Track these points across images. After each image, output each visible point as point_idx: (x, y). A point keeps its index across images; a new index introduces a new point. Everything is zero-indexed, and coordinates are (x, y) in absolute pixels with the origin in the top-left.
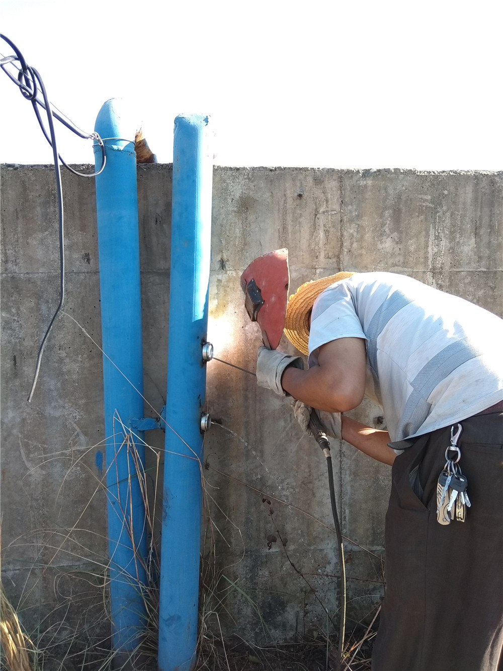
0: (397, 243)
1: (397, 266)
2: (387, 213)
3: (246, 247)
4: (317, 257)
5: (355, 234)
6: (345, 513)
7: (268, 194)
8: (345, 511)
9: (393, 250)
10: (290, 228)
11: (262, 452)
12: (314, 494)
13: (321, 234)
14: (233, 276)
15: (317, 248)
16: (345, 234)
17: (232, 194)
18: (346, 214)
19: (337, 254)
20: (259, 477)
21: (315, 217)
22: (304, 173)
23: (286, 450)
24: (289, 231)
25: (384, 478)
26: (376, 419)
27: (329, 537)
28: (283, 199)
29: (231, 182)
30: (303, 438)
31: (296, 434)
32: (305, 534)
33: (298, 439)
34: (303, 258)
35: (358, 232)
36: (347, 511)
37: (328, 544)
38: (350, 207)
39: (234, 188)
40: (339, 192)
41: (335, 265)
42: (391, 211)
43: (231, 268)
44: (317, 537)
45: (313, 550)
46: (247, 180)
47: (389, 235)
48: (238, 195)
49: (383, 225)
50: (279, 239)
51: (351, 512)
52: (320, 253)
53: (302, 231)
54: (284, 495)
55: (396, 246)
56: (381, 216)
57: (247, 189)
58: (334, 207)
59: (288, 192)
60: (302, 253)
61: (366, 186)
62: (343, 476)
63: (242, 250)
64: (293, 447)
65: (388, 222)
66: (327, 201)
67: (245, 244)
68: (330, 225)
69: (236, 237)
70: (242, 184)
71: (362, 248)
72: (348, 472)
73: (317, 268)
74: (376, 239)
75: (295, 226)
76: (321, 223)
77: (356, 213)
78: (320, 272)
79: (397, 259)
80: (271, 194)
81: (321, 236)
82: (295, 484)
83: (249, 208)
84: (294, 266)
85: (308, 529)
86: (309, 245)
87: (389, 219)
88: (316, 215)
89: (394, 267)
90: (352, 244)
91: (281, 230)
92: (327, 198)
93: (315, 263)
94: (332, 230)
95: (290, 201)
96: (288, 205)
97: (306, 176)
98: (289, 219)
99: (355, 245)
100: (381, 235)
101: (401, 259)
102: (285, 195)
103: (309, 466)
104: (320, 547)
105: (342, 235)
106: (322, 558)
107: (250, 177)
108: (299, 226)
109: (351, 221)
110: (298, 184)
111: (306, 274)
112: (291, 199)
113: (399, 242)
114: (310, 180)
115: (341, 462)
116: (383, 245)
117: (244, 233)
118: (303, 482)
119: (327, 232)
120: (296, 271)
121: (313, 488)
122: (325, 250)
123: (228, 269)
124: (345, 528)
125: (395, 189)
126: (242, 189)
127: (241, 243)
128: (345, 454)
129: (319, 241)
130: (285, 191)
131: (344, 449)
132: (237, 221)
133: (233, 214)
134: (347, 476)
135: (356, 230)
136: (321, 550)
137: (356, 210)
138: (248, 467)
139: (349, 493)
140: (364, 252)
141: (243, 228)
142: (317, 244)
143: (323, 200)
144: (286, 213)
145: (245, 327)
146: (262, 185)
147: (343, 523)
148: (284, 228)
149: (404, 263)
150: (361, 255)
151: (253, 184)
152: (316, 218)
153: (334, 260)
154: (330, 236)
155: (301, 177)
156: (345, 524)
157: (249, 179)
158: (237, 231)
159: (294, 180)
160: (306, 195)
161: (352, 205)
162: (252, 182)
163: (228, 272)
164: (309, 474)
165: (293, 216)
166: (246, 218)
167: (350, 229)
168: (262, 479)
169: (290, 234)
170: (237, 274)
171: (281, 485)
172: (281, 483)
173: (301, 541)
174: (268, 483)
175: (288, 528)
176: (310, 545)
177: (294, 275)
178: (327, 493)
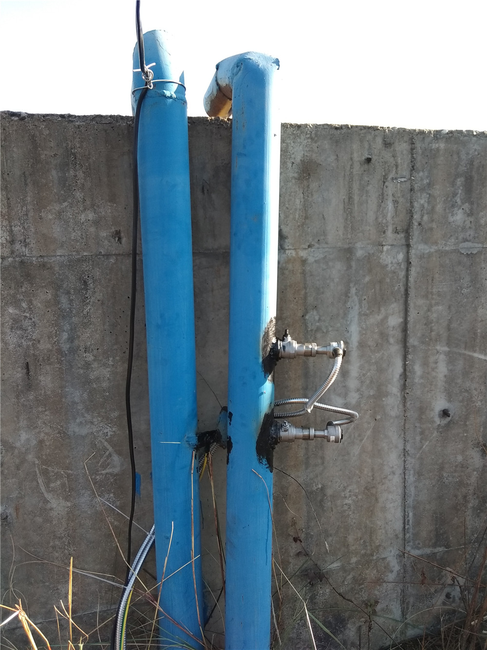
0: (468, 215)
1: (467, 241)
2: (459, 181)
3: (307, 221)
4: (384, 232)
5: (426, 205)
6: (408, 517)
7: (333, 157)
8: (408, 514)
9: (464, 223)
10: (356, 198)
11: (323, 458)
12: (377, 500)
13: (390, 206)
14: (292, 256)
15: (384, 221)
16: (416, 204)
17: (293, 156)
18: (417, 182)
19: (405, 228)
20: (320, 486)
21: (383, 185)
22: (373, 132)
23: (348, 454)
24: (356, 202)
25: (448, 476)
26: (442, 413)
27: (391, 543)
28: (350, 163)
29: (292, 143)
30: (367, 439)
31: (359, 435)
32: (367, 544)
33: (361, 440)
34: (370, 234)
35: (429, 202)
36: (411, 514)
37: (391, 551)
38: (421, 174)
39: (295, 149)
40: (410, 156)
41: (403, 242)
42: (463, 179)
43: (290, 247)
44: (380, 545)
45: (376, 559)
46: (310, 140)
47: (461, 206)
48: (299, 158)
49: (455, 195)
50: (345, 212)
51: (414, 515)
52: (387, 227)
53: (369, 201)
54: (346, 504)
55: (467, 219)
56: (453, 184)
57: (309, 151)
58: (404, 173)
59: (355, 155)
60: (368, 228)
61: (438, 150)
62: (406, 477)
63: (303, 224)
64: (356, 450)
65: (460, 191)
66: (397, 166)
67: (306, 218)
68: (399, 195)
69: (296, 209)
70: (303, 145)
71: (433, 221)
72: (412, 472)
73: (384, 245)
74: (447, 211)
75: (362, 196)
76: (390, 193)
77: (428, 181)
78: (387, 250)
79: (468, 234)
80: (336, 157)
81: (390, 208)
82: (357, 491)
83: (311, 174)
84: (360, 243)
85: (371, 538)
86: (377, 218)
87: (461, 188)
88: (384, 182)
89: (464, 242)
90: (422, 216)
91: (346, 200)
92: (396, 162)
93: (382, 239)
94: (401, 200)
95: (357, 166)
96: (354, 170)
97: (375, 136)
98: (356, 186)
99: (426, 218)
100: (453, 206)
101: (472, 232)
102: (351, 159)
103: (373, 469)
104: (383, 556)
105: (412, 207)
106: (385, 567)
107: (313, 136)
108: (366, 196)
109: (422, 190)
110: (366, 145)
111: (373, 252)
112: (358, 163)
113: (470, 214)
114: (379, 140)
115: (405, 461)
116: (454, 218)
117: (305, 204)
118: (366, 488)
119: (395, 202)
120: (362, 248)
121: (376, 492)
122: (393, 224)
123: (287, 248)
124: (408, 533)
125: (468, 154)
126: (304, 151)
127: (302, 216)
128: (409, 452)
129: (387, 213)
130: (351, 154)
131: (408, 448)
132: (297, 190)
133: (293, 181)
134: (411, 477)
135: (427, 201)
136: (384, 559)
137: (427, 177)
138: (307, 476)
139: (413, 494)
140: (434, 225)
141: (304, 198)
142: (385, 216)
143: (392, 165)
144: (352, 180)
145: (306, 315)
146: (327, 146)
147: (406, 527)
148: (350, 198)
149: (474, 238)
150: (431, 229)
151: (317, 145)
152: (385, 186)
153: (402, 235)
154: (399, 208)
155: (369, 137)
156: (408, 529)
157: (312, 138)
158: (298, 201)
159: (361, 141)
160: (374, 158)
161: (423, 171)
162: (316, 142)
163: (287, 252)
164: (372, 478)
165: (360, 184)
166: (308, 187)
167: (421, 199)
168: (322, 489)
169: (356, 206)
170: (297, 254)
171: (343, 493)
172: (344, 491)
173: (363, 552)
174: (329, 492)
175: (350, 539)
176: (372, 555)
177: (360, 253)
178: (390, 497)
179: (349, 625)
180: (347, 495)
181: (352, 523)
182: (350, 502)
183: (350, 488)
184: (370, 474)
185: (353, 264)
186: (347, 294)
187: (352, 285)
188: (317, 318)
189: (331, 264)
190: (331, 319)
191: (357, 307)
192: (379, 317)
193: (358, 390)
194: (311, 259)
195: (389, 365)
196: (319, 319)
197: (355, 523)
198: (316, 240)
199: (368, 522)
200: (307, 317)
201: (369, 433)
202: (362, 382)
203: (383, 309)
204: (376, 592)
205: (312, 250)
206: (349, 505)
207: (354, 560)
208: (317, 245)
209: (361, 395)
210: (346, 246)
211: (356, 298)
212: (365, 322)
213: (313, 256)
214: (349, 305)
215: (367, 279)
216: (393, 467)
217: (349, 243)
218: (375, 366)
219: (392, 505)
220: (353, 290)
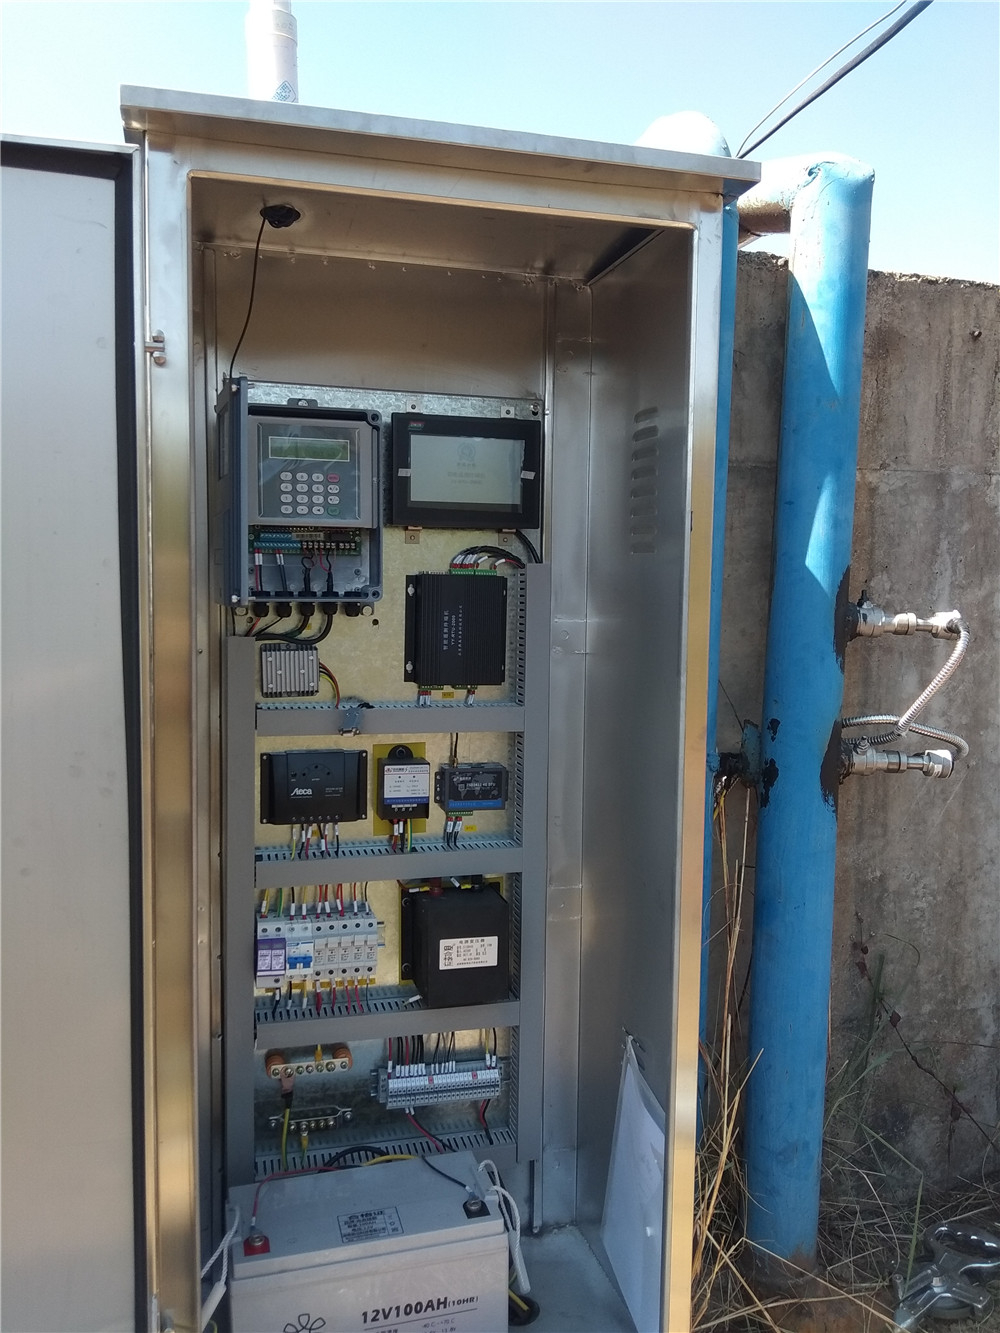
3: (881, 426)
4: (993, 454)
7: (922, 327)
10: (955, 395)
11: (885, 826)
12: (965, 905)
15: (994, 435)
20: (878, 874)
22: (983, 292)
23: (925, 822)
24: (953, 401)
27: (985, 985)
28: (948, 338)
30: (953, 798)
31: (942, 792)
32: (949, 982)
33: (945, 800)
34: (972, 454)
37: (984, 998)
39: (869, 310)
44: (967, 987)
45: (961, 1010)
46: (891, 298)
48: (873, 324)
50: (937, 415)
53: (973, 401)
54: (917, 909)
57: (889, 314)
59: (956, 326)
60: (970, 444)
63: (875, 429)
64: (936, 817)
67: (880, 420)
69: (865, 405)
70: (882, 304)
73: (993, 475)
75: (963, 392)
80: (927, 327)
82: (936, 887)
83: (890, 351)
84: (957, 467)
85: (954, 972)
86: (983, 429)
88: (996, 373)
91: (940, 397)
93: (989, 465)
95: (957, 343)
96: (953, 350)
97: (986, 298)
98: (955, 375)
102: (950, 332)
103: (960, 854)
107: (896, 291)
108: (970, 392)
110: (973, 314)
111: (975, 483)
112: (960, 340)
114: (992, 306)
117: (878, 398)
118: (949, 883)
120: (959, 476)
126: (881, 313)
127: (874, 416)
130: (951, 324)
132: (869, 373)
133: (864, 360)
136: (974, 1010)
138: (859, 854)
141: (877, 388)
144: (950, 366)
145: (870, 580)
146: (915, 309)
148: (946, 393)
151: (900, 306)
155: (977, 299)
157: (894, 295)
158: (868, 393)
159: (966, 305)
162: (899, 300)
165: (961, 372)
166: (885, 369)
168: (882, 879)
169: (954, 408)
170: (863, 477)
171: (914, 889)
172: (914, 885)
173: (940, 995)
174: (892, 885)
175: (922, 971)
176: (955, 1003)
177: (956, 484)
178: (986, 903)
179: (914, 1127)
180: (920, 893)
181: (926, 944)
182: (924, 905)
183: (925, 881)
184: (956, 860)
185: (946, 500)
186: (934, 550)
187: (942, 536)
188: (887, 586)
189: (912, 498)
190: (909, 589)
191: (948, 573)
192: (981, 593)
193: (944, 714)
194: (883, 488)
195: (992, 676)
196: (891, 589)
197: (929, 943)
198: (893, 458)
199: (950, 943)
200: (872, 584)
201: (957, 788)
202: (950, 700)
203: (986, 580)
204: (960, 1071)
205: (886, 473)
206: (923, 911)
207: (926, 1008)
208: (893, 466)
209: (949, 722)
210: (938, 471)
211: (948, 560)
212: (960, 599)
213: (887, 484)
214: (936, 567)
215: (966, 527)
216: (991, 851)
217: (942, 466)
218: (971, 676)
219: (988, 917)
220: (944, 545)
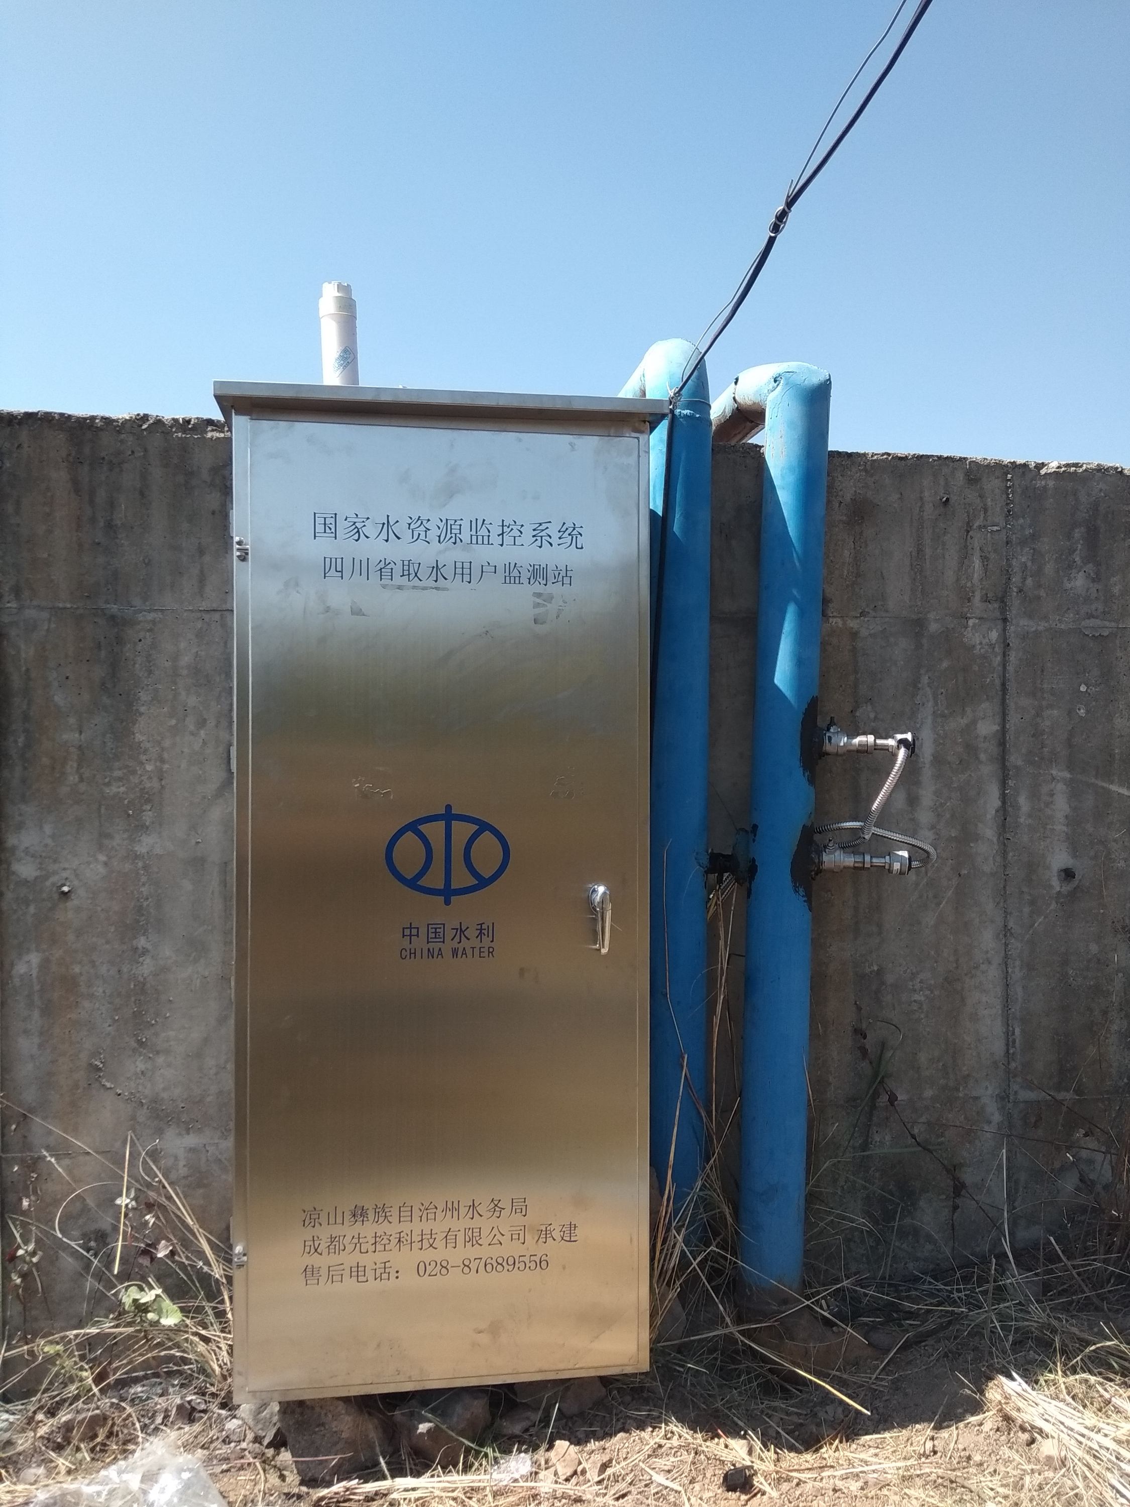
0: (1093, 581)
1: (1093, 617)
2: (1077, 533)
3: (859, 580)
4: (969, 600)
5: (1029, 564)
6: (1013, 1034)
7: (895, 496)
8: (1014, 1030)
9: (1087, 591)
10: (928, 551)
11: (880, 925)
12: (963, 1000)
13: (977, 563)
14: (837, 627)
15: (969, 584)
16: (1014, 562)
17: (840, 493)
18: (1016, 531)
19: (1000, 595)
20: (876, 968)
21: (967, 535)
22: (951, 464)
23: (919, 922)
24: (927, 556)
25: (1076, 974)
26: (1063, 874)
27: (987, 1075)
28: (919, 504)
29: (839, 476)
30: (946, 903)
31: (935, 897)
32: (949, 1070)
33: (939, 904)
34: (948, 601)
35: (1033, 560)
36: (1017, 1031)
37: (987, 1087)
38: (1021, 521)
39: (844, 485)
40: (1004, 496)
41: (997, 614)
42: (1083, 529)
43: (835, 614)
44: (968, 1075)
45: (963, 1098)
46: (864, 473)
47: (1081, 567)
48: (848, 497)
49: (1072, 551)
50: (912, 569)
51: (1023, 1031)
52: (973, 592)
53: (947, 557)
54: (915, 1001)
55: (1091, 585)
56: (1069, 536)
57: (863, 487)
58: (997, 520)
59: (926, 494)
60: (946, 593)
61: (1045, 488)
62: (1010, 970)
63: (854, 584)
64: (930, 919)
65: (1080, 546)
66: (986, 510)
67: (858, 575)
68: (990, 549)
69: (844, 564)
70: (855, 480)
71: (1040, 586)
72: (1018, 963)
73: (970, 618)
74: (1061, 573)
75: (936, 549)
76: (977, 545)
77: (1031, 531)
78: (974, 625)
79: (1093, 607)
80: (900, 496)
81: (977, 566)
82: (932, 982)
83: (865, 518)
84: (935, 613)
85: (954, 1061)
86: (958, 580)
87: (1081, 542)
88: (968, 532)
89: (1089, 618)
90: (1025, 579)
91: (914, 554)
92: (985, 505)
93: (966, 610)
94: (992, 556)
95: (929, 508)
96: (925, 513)
97: (954, 469)
98: (927, 535)
99: (1029, 581)
100: (1070, 567)
101: (1101, 607)
102: (921, 498)
103: (956, 952)
104: (974, 1094)
105: (1010, 566)
106: (978, 1114)
107: (868, 467)
108: (943, 549)
109: (1023, 543)
110: (942, 482)
111: (952, 626)
112: (931, 505)
113: (1097, 579)
114: (960, 475)
115: (1006, 945)
116: (1072, 583)
117: (856, 557)
118: (946, 979)
119: (985, 559)
120: (936, 620)
121: (962, 989)
122: (982, 589)
123: (831, 615)
124: (1013, 1060)
125: (1089, 495)
126: (855, 487)
128: (1013, 931)
129: (973, 573)
130: (921, 492)
131: (1011, 924)
132: (846, 537)
133: (841, 526)
134: (1017, 970)
135: (1030, 558)
136: (977, 1098)
137: (1030, 527)
138: (857, 950)
139: (1020, 1000)
140: (1042, 593)
141: (855, 549)
142: (970, 578)
143: (979, 508)
144: (923, 527)
145: (856, 711)
146: (887, 482)
147: (1011, 1051)
148: (920, 551)
149: (1104, 613)
150: (1039, 598)
151: (873, 479)
152: (969, 537)
153: (996, 605)
154: (990, 566)
155: (945, 470)
156: (1013, 1054)
157: (866, 470)
158: (846, 553)
159: (935, 475)
160: (953, 499)
161: (1023, 517)
162: (872, 476)
163: (831, 620)
164: (955, 965)
165: (934, 532)
166: (861, 533)
167: (1022, 555)
168: (879, 972)
169: (928, 563)
170: (844, 623)
171: (911, 983)
172: (912, 979)
173: (942, 1082)
174: (890, 979)
175: (923, 1057)
176: (958, 1090)
177: (934, 627)
178: (984, 999)
179: (921, 1203)
180: (918, 987)
181: (925, 1033)
182: (923, 999)
183: (921, 976)
184: (952, 959)
185: (925, 641)
186: (915, 684)
187: (922, 671)
188: (872, 715)
189: (892, 640)
190: (893, 718)
191: (930, 704)
192: (964, 722)
193: (933, 827)
194: (864, 632)
195: (979, 794)
196: (876, 718)
197: (929, 1033)
198: (872, 606)
199: (949, 1034)
200: (858, 714)
201: (950, 893)
202: (938, 815)
203: (968, 710)
204: (965, 1154)
205: (866, 619)
206: (920, 1003)
207: (928, 1093)
208: (873, 613)
209: (937, 834)
210: (914, 617)
211: (928, 691)
212: (943, 726)
213: (868, 628)
214: (918, 700)
215: (945, 664)
216: (987, 952)
217: (919, 613)
218: (958, 794)
219: (986, 1012)
220: (925, 680)
